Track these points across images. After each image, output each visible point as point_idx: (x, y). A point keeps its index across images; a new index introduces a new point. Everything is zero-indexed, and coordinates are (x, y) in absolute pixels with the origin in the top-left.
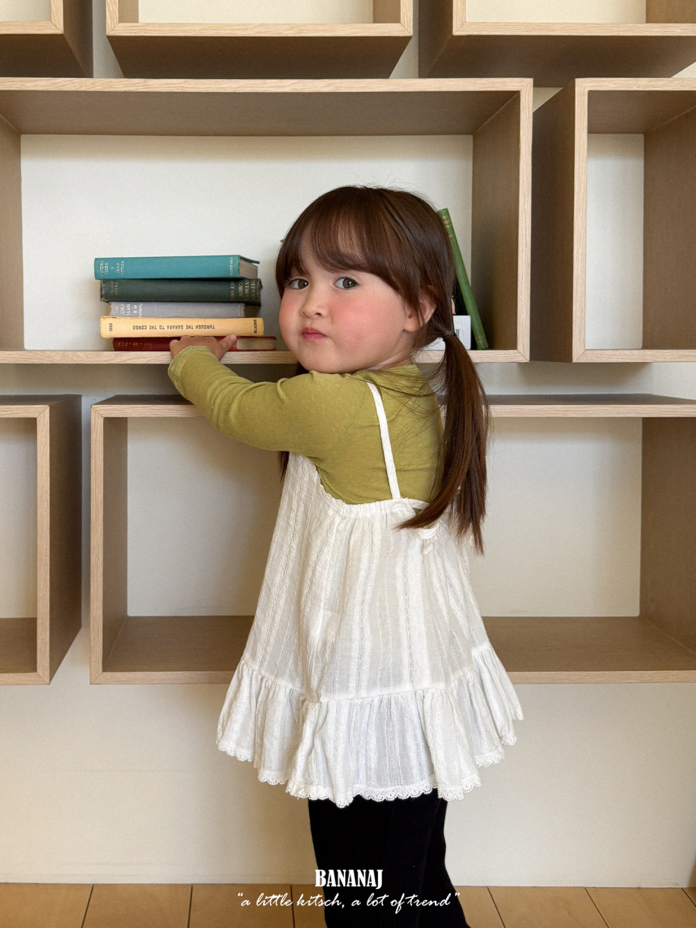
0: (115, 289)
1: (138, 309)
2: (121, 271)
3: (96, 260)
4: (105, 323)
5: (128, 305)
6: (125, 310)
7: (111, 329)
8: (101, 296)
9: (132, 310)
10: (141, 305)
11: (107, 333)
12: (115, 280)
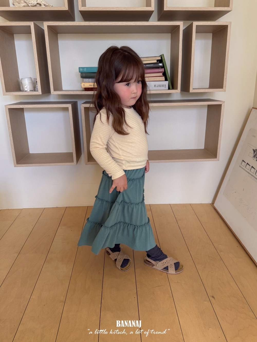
0: (84, 75)
1: (90, 80)
2: (85, 70)
3: (79, 68)
4: (83, 84)
5: (88, 79)
6: (87, 80)
7: (84, 86)
8: (81, 77)
9: (89, 80)
10: (91, 79)
11: (83, 87)
12: (84, 73)
